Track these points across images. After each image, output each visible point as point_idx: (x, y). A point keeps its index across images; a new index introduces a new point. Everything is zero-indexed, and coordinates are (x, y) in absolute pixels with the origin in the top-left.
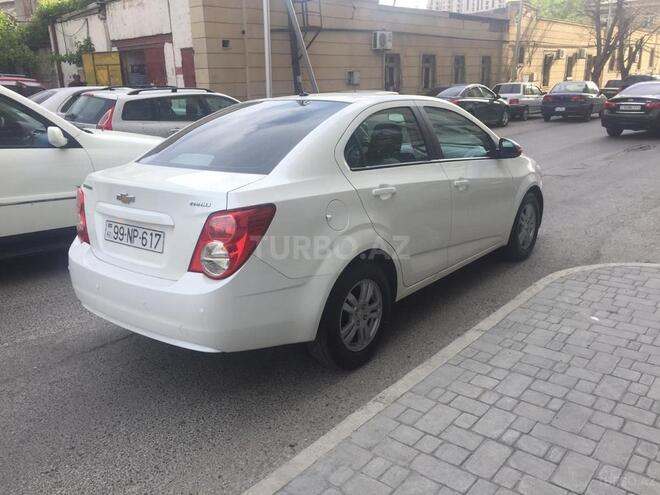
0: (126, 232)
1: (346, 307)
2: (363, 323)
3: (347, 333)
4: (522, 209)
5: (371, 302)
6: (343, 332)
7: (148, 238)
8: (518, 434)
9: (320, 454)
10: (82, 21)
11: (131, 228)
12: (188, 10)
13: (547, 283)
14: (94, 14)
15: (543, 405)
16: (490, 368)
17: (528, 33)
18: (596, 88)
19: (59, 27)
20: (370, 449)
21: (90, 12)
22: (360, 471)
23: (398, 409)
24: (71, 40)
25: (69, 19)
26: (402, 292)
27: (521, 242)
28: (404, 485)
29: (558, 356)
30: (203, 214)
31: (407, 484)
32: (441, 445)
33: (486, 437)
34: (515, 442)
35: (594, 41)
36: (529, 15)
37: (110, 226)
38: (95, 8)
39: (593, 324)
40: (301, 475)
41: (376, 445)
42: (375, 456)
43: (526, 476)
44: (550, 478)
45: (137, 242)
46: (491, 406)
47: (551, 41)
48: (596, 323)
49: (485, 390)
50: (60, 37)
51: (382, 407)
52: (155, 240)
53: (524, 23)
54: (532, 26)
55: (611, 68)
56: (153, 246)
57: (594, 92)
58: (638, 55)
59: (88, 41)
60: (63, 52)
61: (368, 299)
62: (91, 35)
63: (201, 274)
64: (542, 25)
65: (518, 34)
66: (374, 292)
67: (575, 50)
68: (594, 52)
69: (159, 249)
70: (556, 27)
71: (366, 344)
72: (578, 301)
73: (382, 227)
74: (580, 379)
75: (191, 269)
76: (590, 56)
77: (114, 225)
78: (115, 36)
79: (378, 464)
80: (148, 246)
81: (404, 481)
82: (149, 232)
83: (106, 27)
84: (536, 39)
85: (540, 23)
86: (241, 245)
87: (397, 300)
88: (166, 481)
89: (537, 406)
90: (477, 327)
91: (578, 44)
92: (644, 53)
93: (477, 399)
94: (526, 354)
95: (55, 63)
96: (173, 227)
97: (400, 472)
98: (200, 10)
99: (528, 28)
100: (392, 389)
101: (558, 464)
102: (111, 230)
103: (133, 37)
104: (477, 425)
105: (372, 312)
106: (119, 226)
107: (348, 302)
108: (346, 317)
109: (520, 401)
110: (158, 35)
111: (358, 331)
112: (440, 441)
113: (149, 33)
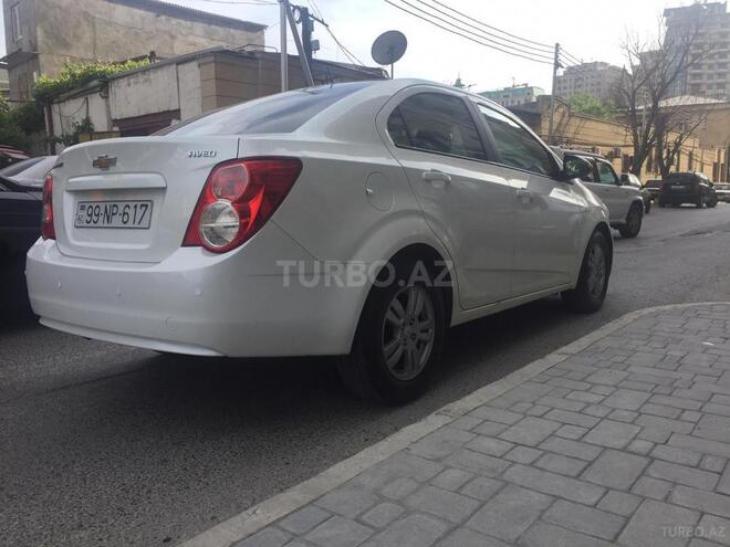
0: (102, 211)
1: (389, 315)
2: (411, 345)
3: (392, 352)
4: (589, 250)
5: (421, 318)
6: (386, 349)
7: (131, 212)
8: (651, 444)
9: (366, 466)
10: (82, 100)
11: (108, 204)
12: (198, 84)
13: (636, 317)
14: (96, 92)
15: (675, 416)
16: (589, 386)
17: (561, 129)
18: (639, 183)
19: (56, 108)
20: (438, 460)
21: (92, 91)
22: (429, 482)
23: (470, 422)
24: (68, 121)
25: (69, 98)
26: (459, 316)
27: (591, 289)
28: (497, 497)
29: (676, 375)
30: (203, 168)
31: (501, 496)
32: (542, 456)
33: (606, 448)
34: (650, 452)
35: (630, 139)
36: (561, 110)
37: (83, 208)
38: (96, 87)
39: (708, 348)
40: (339, 488)
41: (447, 456)
42: (447, 467)
43: (679, 487)
44: (715, 488)
45: (117, 221)
46: (602, 419)
47: (585, 138)
48: (710, 347)
49: (588, 404)
50: (56, 118)
51: (448, 420)
52: (140, 212)
53: (556, 118)
54: (564, 121)
55: (649, 169)
56: (137, 221)
57: (636, 185)
58: (675, 157)
59: (87, 121)
60: (58, 132)
61: (417, 313)
62: (90, 114)
63: (200, 248)
64: (575, 122)
65: (550, 130)
66: (424, 307)
67: (610, 149)
68: (631, 152)
69: (144, 223)
70: (588, 124)
71: (415, 373)
72: (681, 331)
73: (434, 220)
74: (713, 394)
75: (186, 244)
76: (626, 156)
77: (87, 205)
78: (116, 115)
79: (454, 476)
80: (130, 224)
81: (497, 493)
82: (132, 205)
83: (108, 106)
84: (569, 135)
85: (573, 119)
86: (254, 206)
87: (452, 325)
88: (133, 524)
89: (666, 418)
90: (559, 351)
91: (613, 143)
92: (682, 156)
93: (580, 412)
94: (632, 373)
95: (49, 144)
96: (163, 190)
97: (487, 484)
98: (213, 83)
99: (560, 123)
100: (459, 403)
101: (721, 474)
102: (84, 213)
103: (137, 115)
104: (588, 436)
105: (422, 331)
106: (94, 205)
107: (392, 309)
108: (390, 331)
109: (640, 414)
110: (164, 112)
111: (405, 352)
112: (541, 452)
113: (154, 110)
